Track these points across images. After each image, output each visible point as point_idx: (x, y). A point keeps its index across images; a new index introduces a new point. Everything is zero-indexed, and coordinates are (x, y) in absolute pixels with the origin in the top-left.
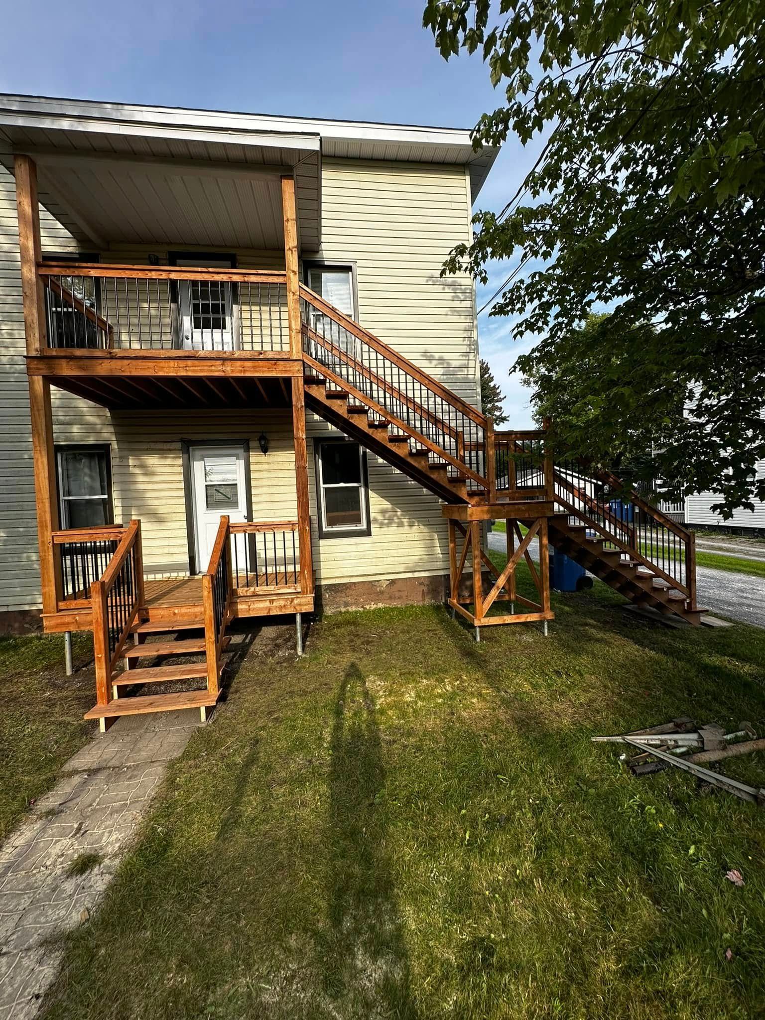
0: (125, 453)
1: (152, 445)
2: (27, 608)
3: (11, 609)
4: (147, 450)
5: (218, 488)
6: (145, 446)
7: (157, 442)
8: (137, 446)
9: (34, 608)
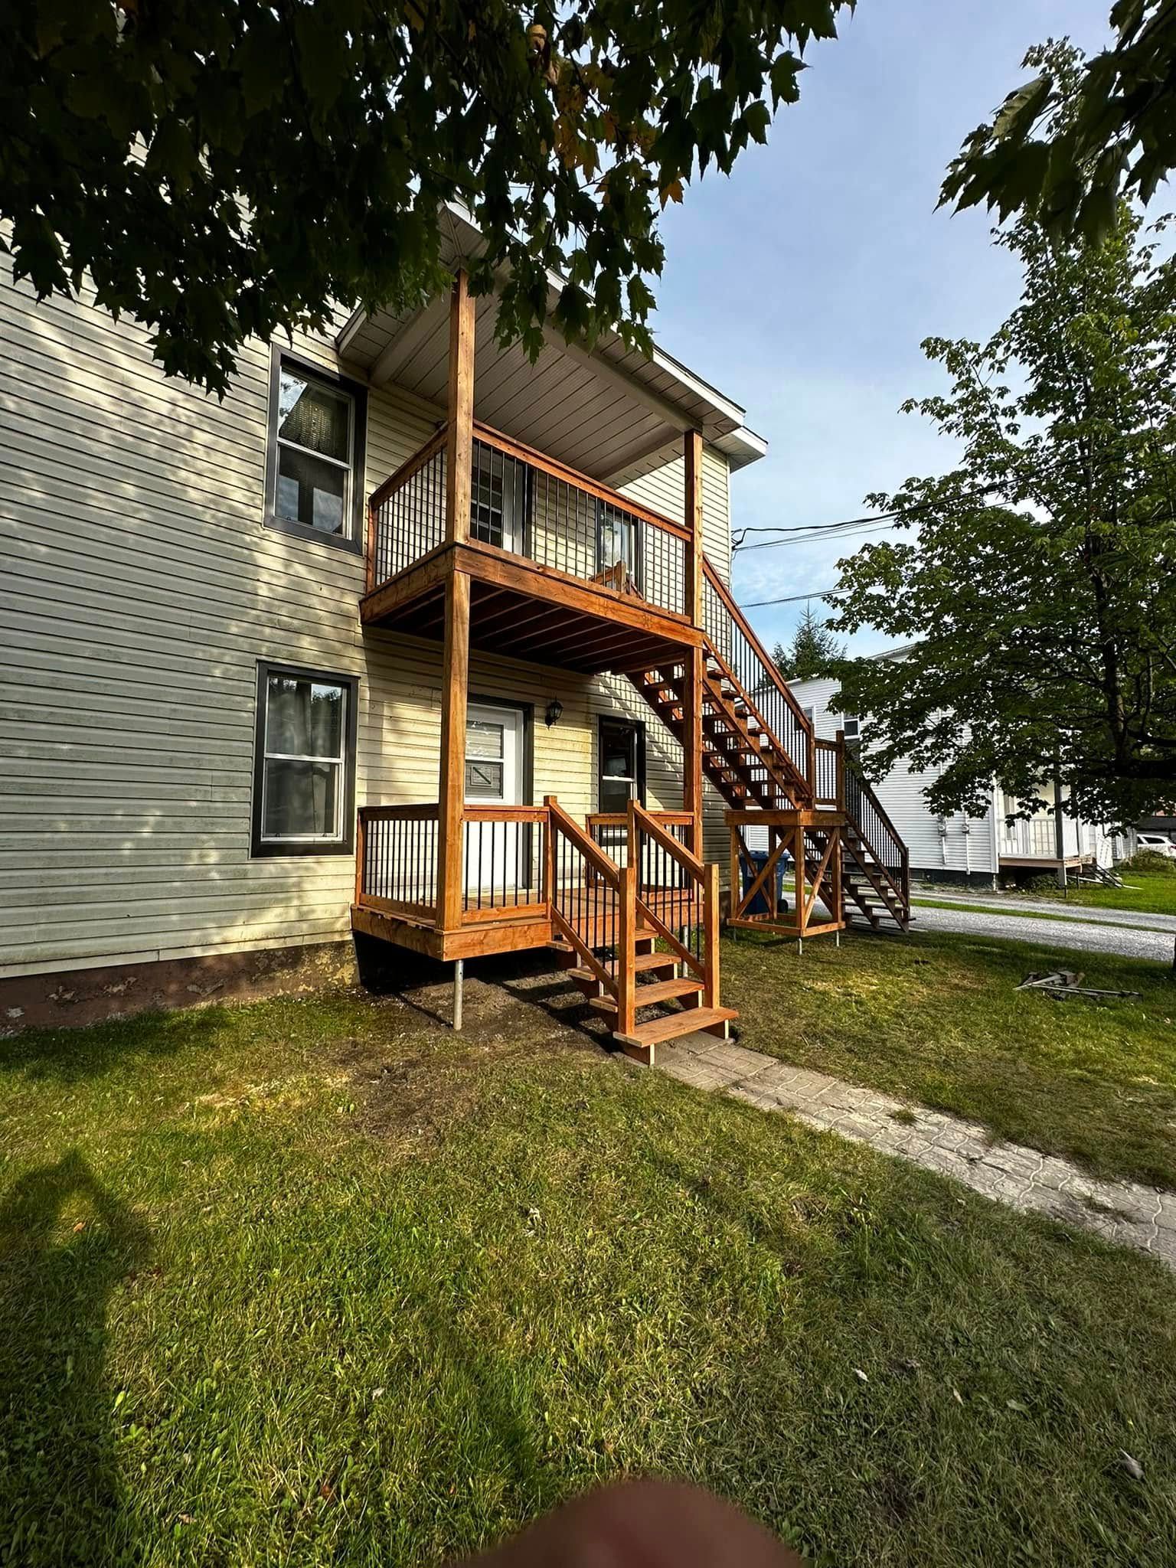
0: (380, 696)
1: (417, 690)
2: (197, 953)
3: (165, 956)
4: (409, 696)
5: (477, 766)
6: (409, 690)
7: (423, 686)
8: (394, 687)
9: (212, 952)
